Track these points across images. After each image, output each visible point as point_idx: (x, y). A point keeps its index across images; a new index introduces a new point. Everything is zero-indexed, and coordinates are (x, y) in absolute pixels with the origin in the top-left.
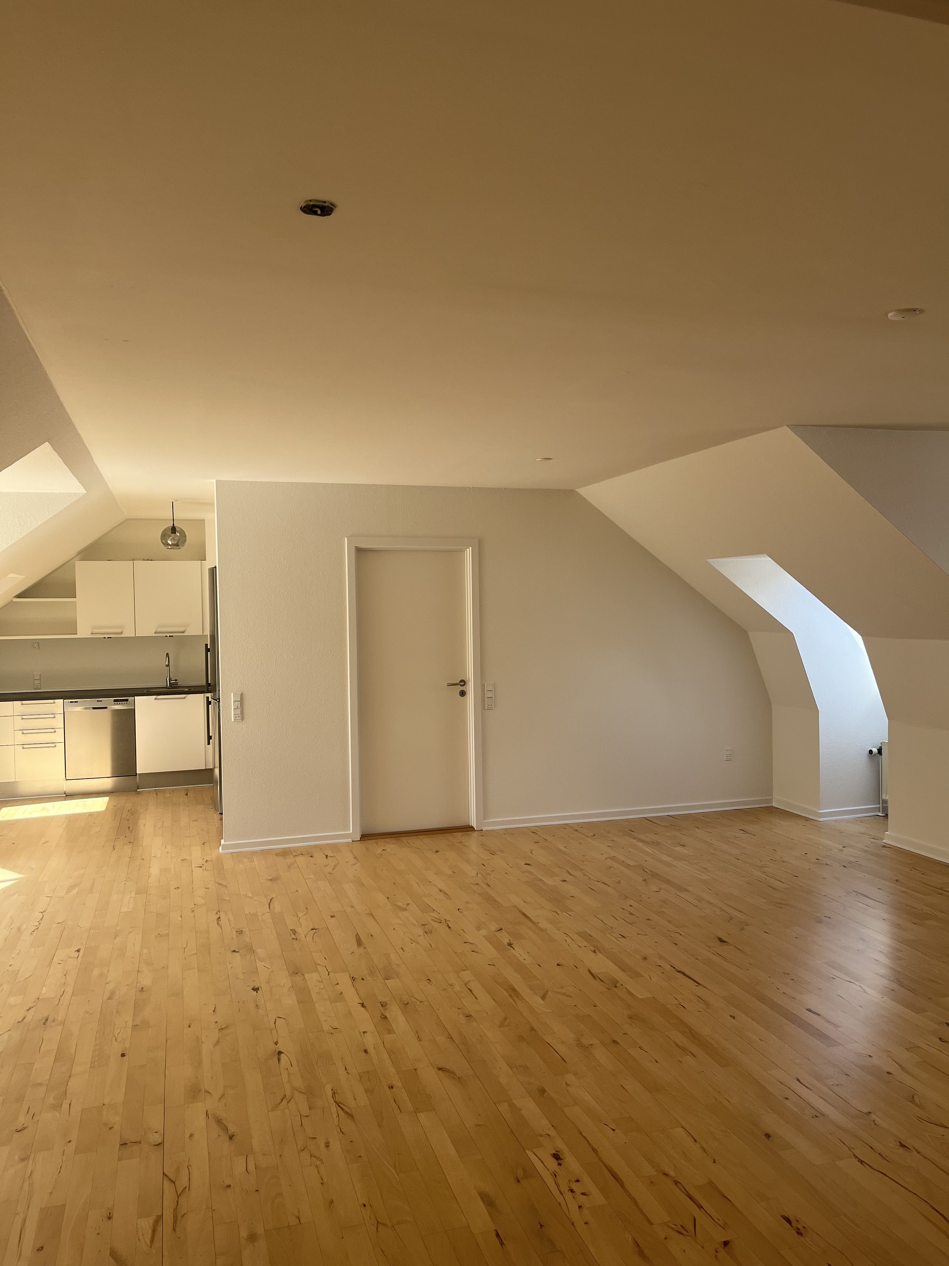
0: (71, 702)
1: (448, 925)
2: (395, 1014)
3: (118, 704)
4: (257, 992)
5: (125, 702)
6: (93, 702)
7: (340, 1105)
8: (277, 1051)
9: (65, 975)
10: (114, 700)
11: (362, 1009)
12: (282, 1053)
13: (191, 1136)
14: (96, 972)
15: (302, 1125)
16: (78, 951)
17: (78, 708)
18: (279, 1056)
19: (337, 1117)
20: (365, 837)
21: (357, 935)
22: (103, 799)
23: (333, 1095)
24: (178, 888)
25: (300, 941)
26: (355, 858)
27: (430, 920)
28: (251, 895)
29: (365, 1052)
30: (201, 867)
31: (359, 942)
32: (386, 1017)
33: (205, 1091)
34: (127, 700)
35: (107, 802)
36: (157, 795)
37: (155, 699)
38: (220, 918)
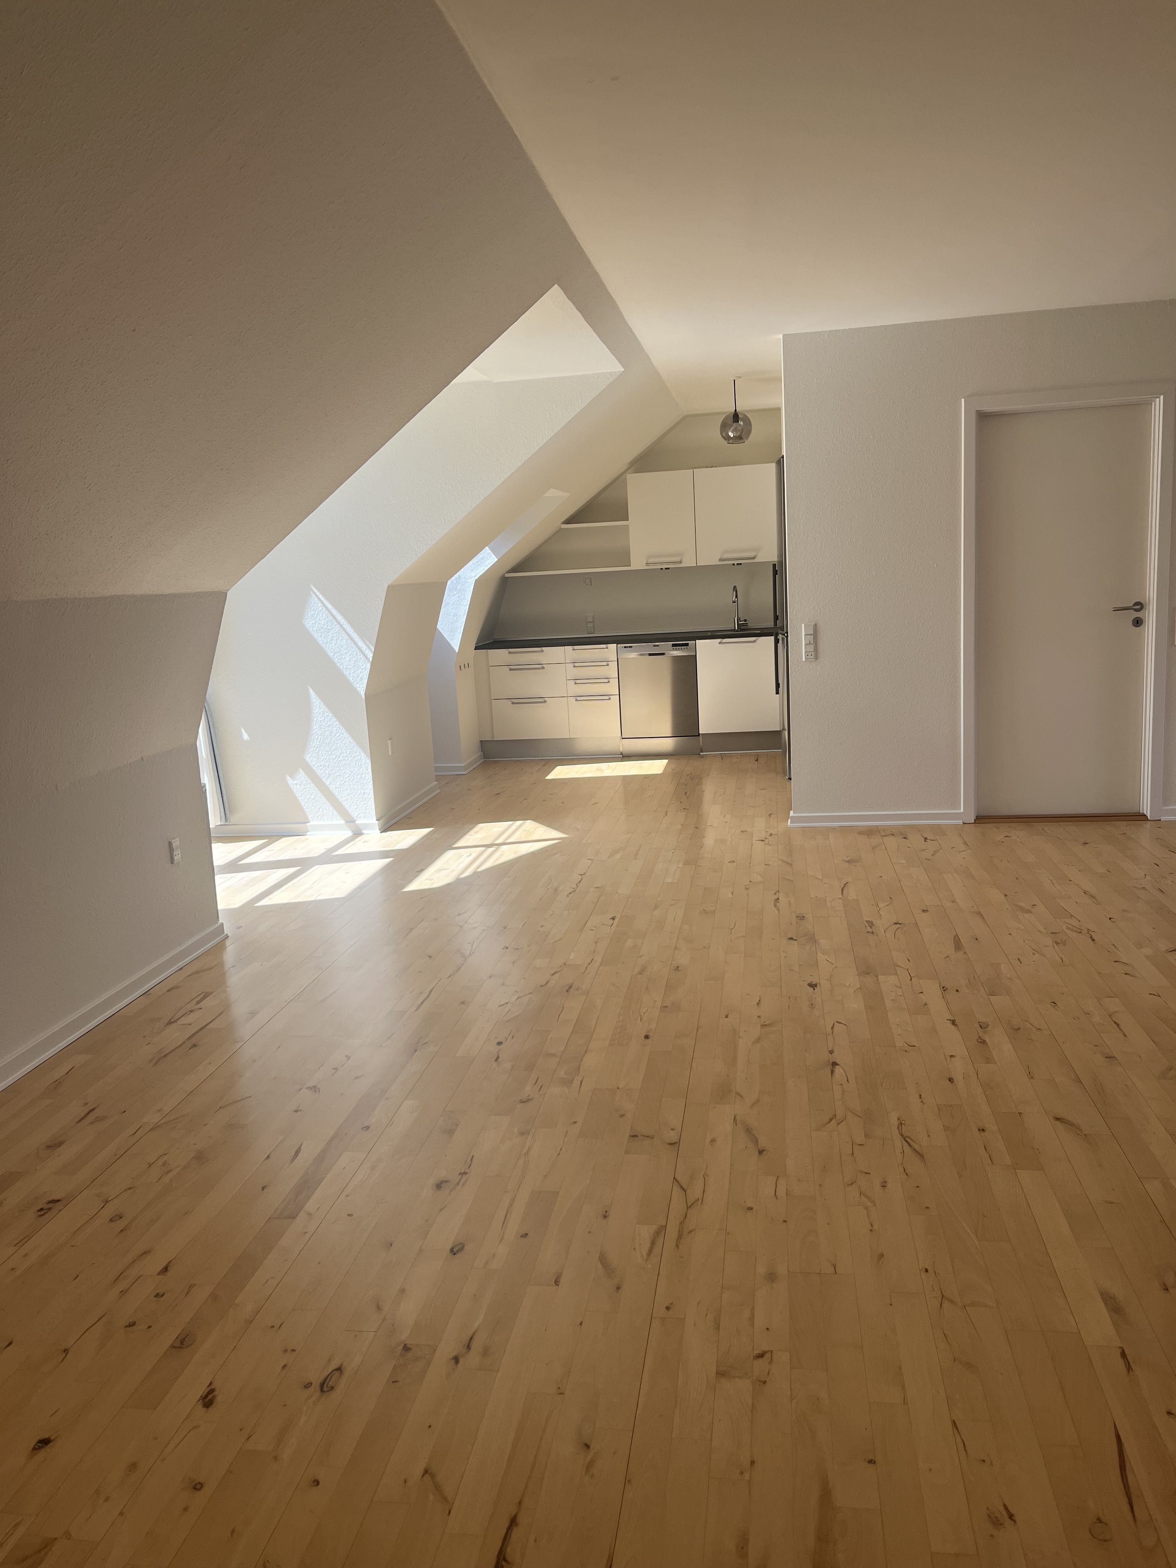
0: (625, 647)
1: (1091, 937)
2: (999, 1039)
3: (677, 649)
4: (814, 989)
5: (685, 647)
6: (649, 647)
7: (907, 1139)
8: (831, 1061)
9: (596, 943)
10: (673, 644)
11: (953, 1027)
12: (837, 1064)
13: (713, 1141)
14: (629, 943)
15: (853, 1154)
16: (613, 919)
17: (632, 655)
18: (833, 1067)
19: (901, 1153)
20: (980, 819)
21: (955, 936)
22: (662, 762)
23: (898, 1126)
24: (733, 862)
25: (877, 935)
26: (965, 843)
27: (1064, 927)
28: (821, 878)
29: (950, 1080)
30: (763, 841)
31: (958, 945)
32: (984, 1042)
33: (736, 1093)
34: (687, 645)
35: (665, 766)
36: (722, 759)
37: (720, 643)
38: (778, 899)
